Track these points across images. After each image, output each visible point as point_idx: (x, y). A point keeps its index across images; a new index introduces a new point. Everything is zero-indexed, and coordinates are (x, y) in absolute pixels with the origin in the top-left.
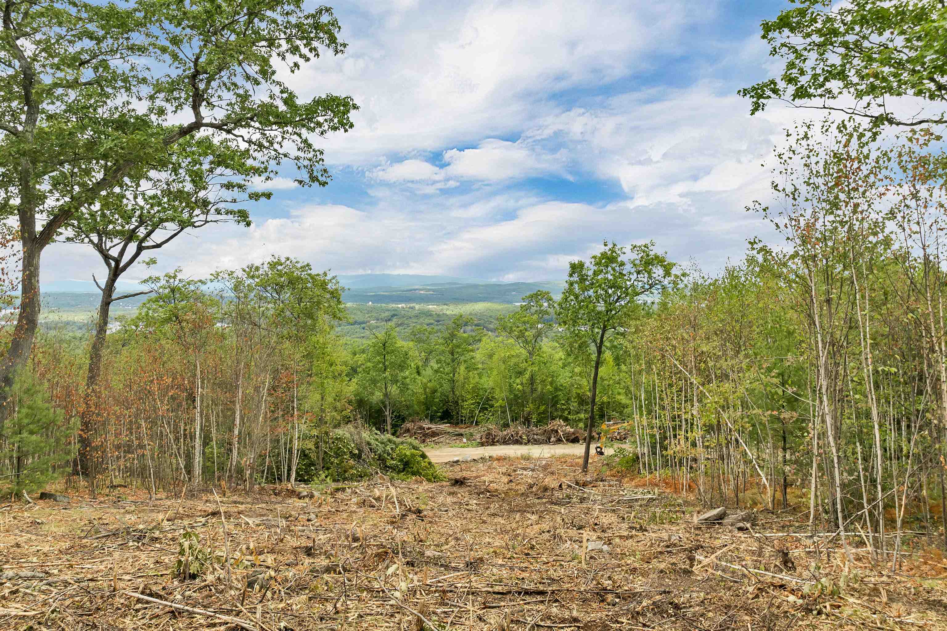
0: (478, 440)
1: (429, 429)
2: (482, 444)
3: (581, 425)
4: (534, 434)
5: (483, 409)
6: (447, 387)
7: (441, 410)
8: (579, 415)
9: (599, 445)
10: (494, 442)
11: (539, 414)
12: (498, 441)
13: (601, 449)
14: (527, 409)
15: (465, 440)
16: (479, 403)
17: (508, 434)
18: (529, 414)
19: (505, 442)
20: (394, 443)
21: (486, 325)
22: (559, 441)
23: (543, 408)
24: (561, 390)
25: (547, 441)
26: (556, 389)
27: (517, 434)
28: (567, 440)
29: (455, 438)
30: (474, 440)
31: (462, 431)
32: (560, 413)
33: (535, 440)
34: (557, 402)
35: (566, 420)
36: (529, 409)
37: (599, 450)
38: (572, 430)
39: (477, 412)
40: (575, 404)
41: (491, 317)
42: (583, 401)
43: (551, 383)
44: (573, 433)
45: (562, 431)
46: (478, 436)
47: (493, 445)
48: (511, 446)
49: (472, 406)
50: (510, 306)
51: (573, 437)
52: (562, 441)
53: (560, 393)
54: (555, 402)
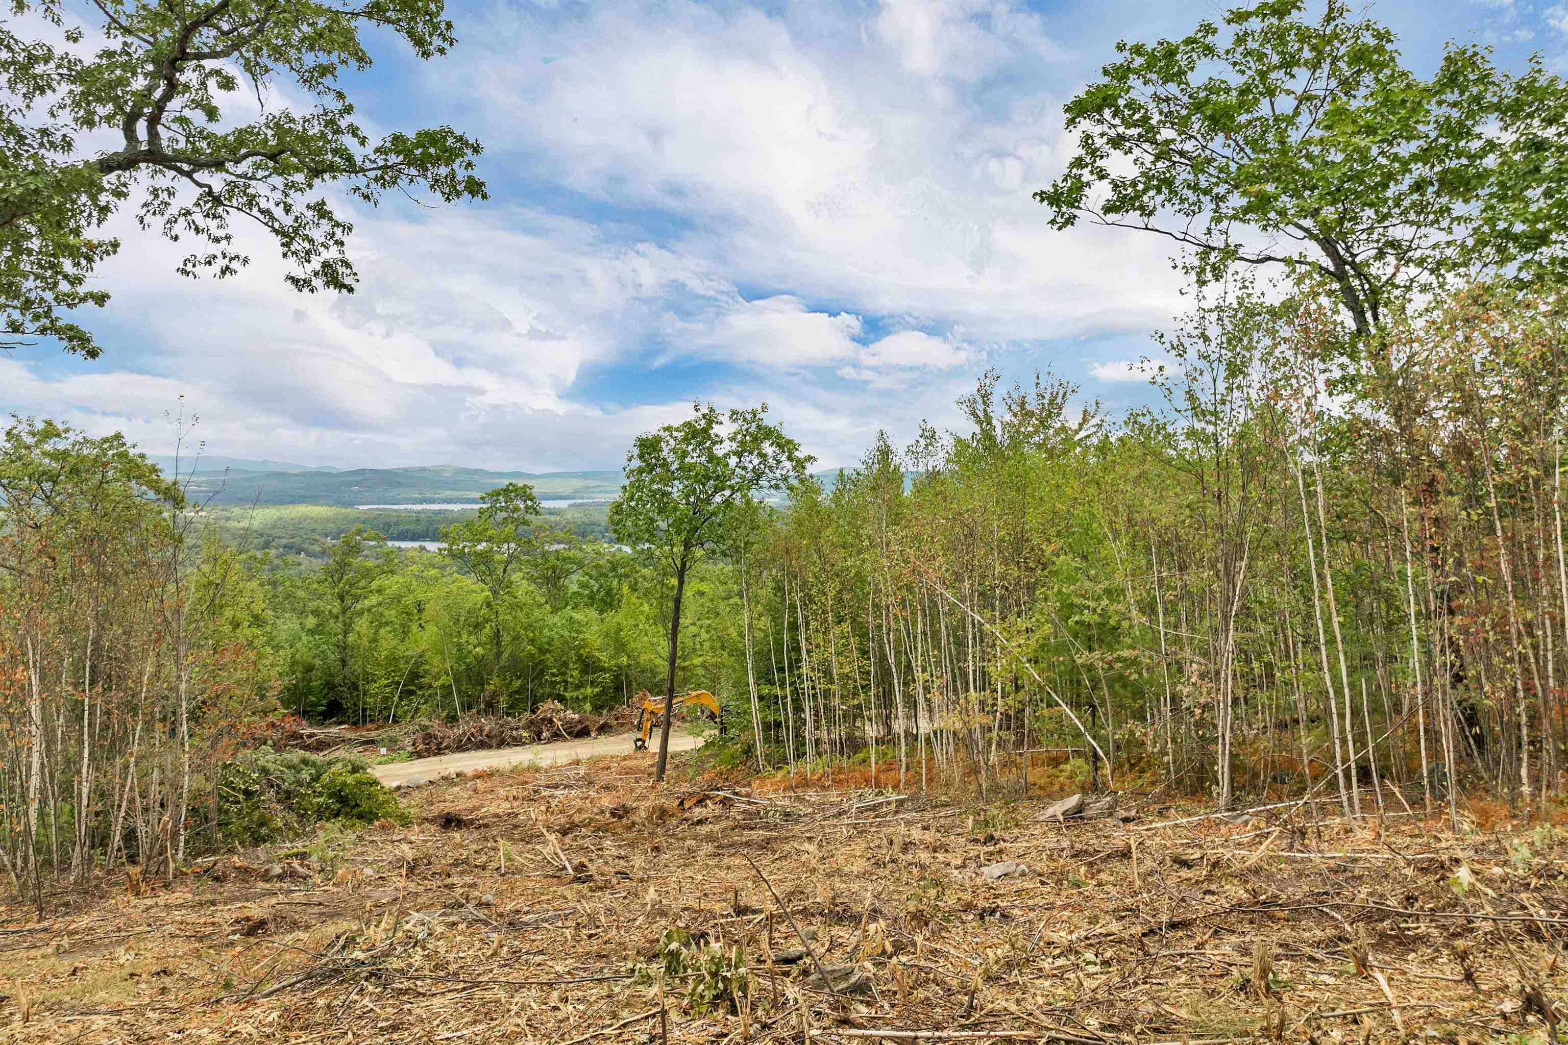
0: (410, 749)
1: (311, 736)
2: (419, 755)
3: (588, 707)
4: (512, 729)
5: (407, 694)
6: (333, 657)
7: (324, 702)
8: (582, 690)
9: (640, 736)
10: (439, 749)
11: (510, 695)
12: (446, 748)
13: (644, 742)
14: (490, 688)
15: (383, 751)
16: (398, 683)
17: (465, 733)
18: (494, 694)
19: (461, 747)
20: (314, 764)
21: (306, 546)
22: (556, 736)
23: (517, 684)
24: (548, 651)
25: (537, 738)
26: (542, 651)
27: (481, 730)
28: (569, 734)
29: (361, 749)
30: (401, 748)
31: (373, 734)
32: (548, 690)
33: (514, 739)
34: (542, 672)
35: (562, 699)
36: (492, 687)
37: (639, 743)
38: (577, 716)
39: (396, 699)
40: (575, 673)
41: (313, 531)
42: (588, 666)
43: (532, 641)
44: (580, 722)
45: (560, 720)
46: (407, 741)
47: (438, 754)
48: (473, 754)
49: (388, 690)
50: (349, 510)
51: (579, 727)
52: (562, 736)
53: (548, 656)
54: (539, 670)
